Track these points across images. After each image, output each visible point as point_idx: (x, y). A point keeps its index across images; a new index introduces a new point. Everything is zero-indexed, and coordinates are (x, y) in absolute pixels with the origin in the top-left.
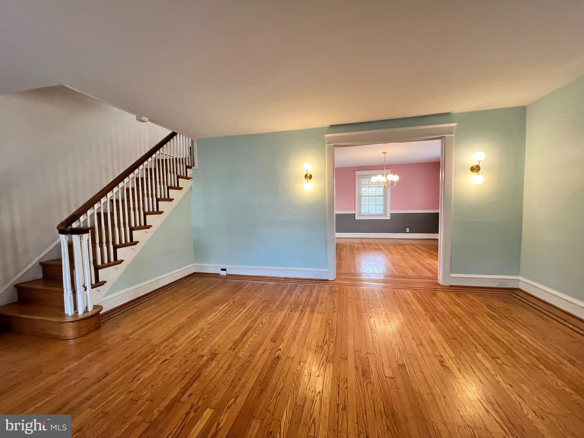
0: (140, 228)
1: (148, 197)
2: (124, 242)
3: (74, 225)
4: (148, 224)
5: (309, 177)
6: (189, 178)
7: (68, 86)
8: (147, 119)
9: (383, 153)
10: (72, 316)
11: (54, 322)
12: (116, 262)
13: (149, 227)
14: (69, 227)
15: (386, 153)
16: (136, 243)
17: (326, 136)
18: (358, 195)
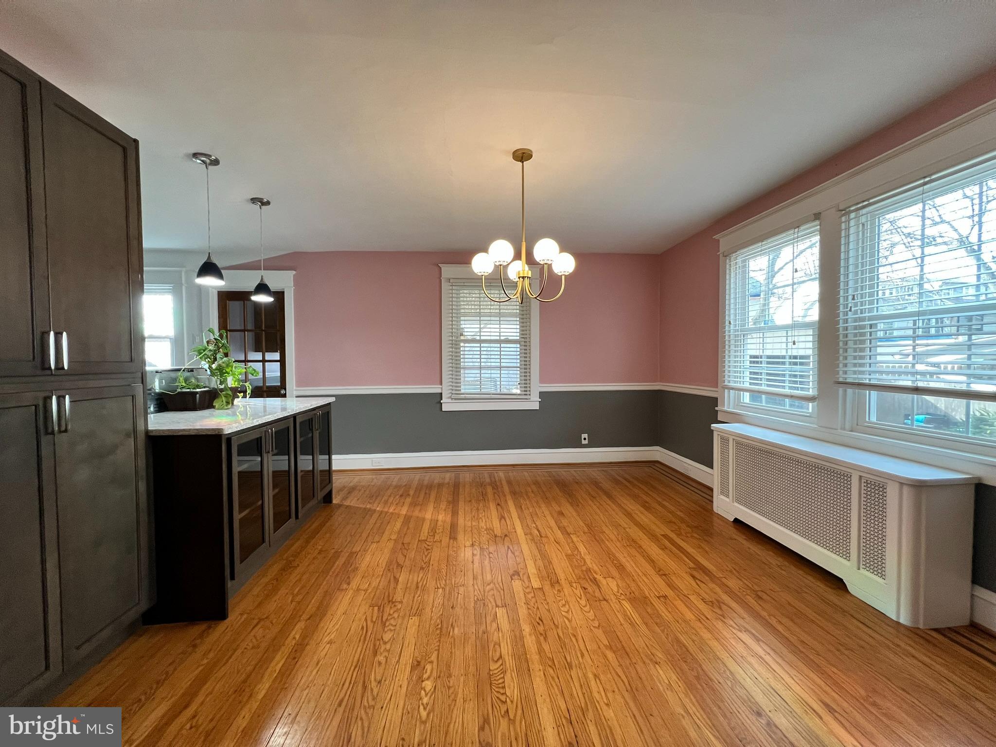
18: (451, 338)
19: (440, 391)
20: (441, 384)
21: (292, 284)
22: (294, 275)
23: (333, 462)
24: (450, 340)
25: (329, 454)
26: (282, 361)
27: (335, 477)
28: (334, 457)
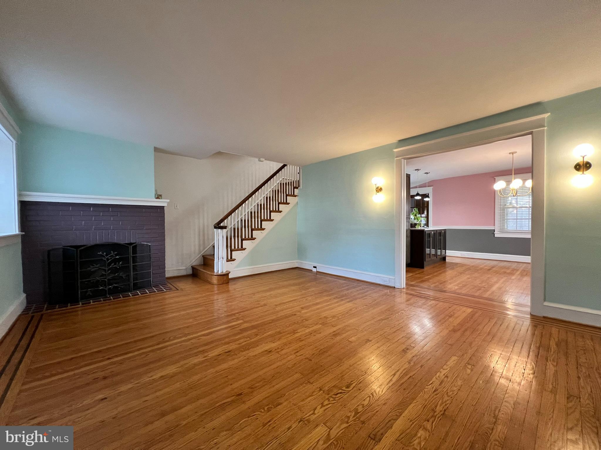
0: (258, 229)
1: (264, 209)
2: (247, 237)
3: (222, 225)
4: (263, 227)
5: (379, 190)
6: (296, 196)
7: (222, 151)
8: (264, 159)
9: (510, 153)
10: (216, 273)
11: (209, 274)
12: (242, 249)
13: (264, 229)
14: (220, 225)
15: (516, 152)
16: (254, 239)
17: (395, 150)
18: (500, 207)
19: (494, 229)
20: (494, 226)
21: (432, 191)
22: (433, 188)
23: (447, 253)
24: (500, 208)
25: (445, 250)
26: (427, 217)
27: (447, 258)
28: (447, 251)
